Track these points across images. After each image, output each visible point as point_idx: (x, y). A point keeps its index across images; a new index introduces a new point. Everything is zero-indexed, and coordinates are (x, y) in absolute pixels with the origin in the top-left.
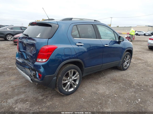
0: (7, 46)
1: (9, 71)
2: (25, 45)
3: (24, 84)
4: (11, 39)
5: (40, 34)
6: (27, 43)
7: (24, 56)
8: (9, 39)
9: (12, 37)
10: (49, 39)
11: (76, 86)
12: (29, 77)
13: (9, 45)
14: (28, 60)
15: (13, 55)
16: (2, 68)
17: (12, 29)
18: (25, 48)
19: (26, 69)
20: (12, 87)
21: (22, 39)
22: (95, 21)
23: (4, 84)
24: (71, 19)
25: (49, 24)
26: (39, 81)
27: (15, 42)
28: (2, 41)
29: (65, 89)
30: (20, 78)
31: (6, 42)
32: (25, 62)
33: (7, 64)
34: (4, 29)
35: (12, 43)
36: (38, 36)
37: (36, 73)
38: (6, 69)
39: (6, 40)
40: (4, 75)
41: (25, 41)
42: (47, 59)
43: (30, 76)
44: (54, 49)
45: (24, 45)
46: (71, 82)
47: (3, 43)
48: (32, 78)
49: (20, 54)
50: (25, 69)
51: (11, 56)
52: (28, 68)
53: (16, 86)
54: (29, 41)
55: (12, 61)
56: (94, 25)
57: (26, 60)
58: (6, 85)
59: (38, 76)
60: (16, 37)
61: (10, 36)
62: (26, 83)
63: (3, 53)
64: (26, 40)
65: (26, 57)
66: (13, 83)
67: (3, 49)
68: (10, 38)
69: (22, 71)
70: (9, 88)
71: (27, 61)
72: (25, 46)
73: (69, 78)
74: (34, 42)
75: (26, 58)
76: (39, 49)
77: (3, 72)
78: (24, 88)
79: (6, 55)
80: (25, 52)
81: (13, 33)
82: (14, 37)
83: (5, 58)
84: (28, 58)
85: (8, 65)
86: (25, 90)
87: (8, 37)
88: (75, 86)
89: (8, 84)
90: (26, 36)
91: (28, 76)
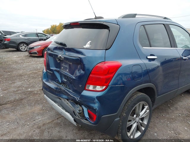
0: (21, 58)
1: (29, 98)
2: (59, 60)
3: (55, 121)
4: (24, 49)
5: (90, 43)
6: (65, 58)
7: (57, 78)
8: (22, 49)
9: (26, 47)
10: (106, 50)
11: (144, 127)
12: (71, 114)
13: (23, 57)
14: (64, 83)
15: (31, 72)
16: (19, 92)
17: (25, 36)
18: (58, 65)
19: (63, 100)
20: (39, 127)
21: (54, 51)
22: (165, 18)
23: (26, 121)
24: (134, 16)
25: (105, 23)
26: (90, 124)
27: (30, 53)
28: (14, 52)
29: (130, 136)
30: (48, 110)
31: (19, 53)
32: (61, 89)
33: (25, 86)
34: (17, 36)
35: (27, 55)
36: (87, 46)
37: (83, 109)
38: (25, 93)
39: (18, 50)
40: (23, 105)
41: (61, 54)
42: (105, 87)
43: (73, 114)
44: (117, 67)
45: (57, 60)
46: (138, 122)
47: (15, 55)
48: (77, 117)
49: (49, 74)
50: (60, 99)
51: (28, 73)
52: (66, 99)
53: (44, 125)
54: (67, 53)
55: (31, 81)
56: (166, 26)
57: (61, 84)
58: (29, 124)
59: (87, 116)
60: (32, 47)
61: (23, 45)
62: (58, 119)
63: (17, 69)
64: (63, 52)
65: (61, 79)
66: (39, 119)
67: (16, 62)
68: (23, 47)
69: (55, 102)
70: (34, 130)
71: (63, 85)
72: (59, 62)
73: (135, 116)
74: (80, 56)
75: (60, 81)
76: (91, 69)
77: (22, 99)
78: (57, 129)
79: (21, 72)
80: (58, 72)
81: (27, 41)
82: (30, 46)
83: (21, 75)
84: (66, 81)
85: (27, 88)
86: (59, 132)
87: (21, 46)
88: (143, 129)
89: (32, 122)
90: (61, 46)
91: (68, 112)
